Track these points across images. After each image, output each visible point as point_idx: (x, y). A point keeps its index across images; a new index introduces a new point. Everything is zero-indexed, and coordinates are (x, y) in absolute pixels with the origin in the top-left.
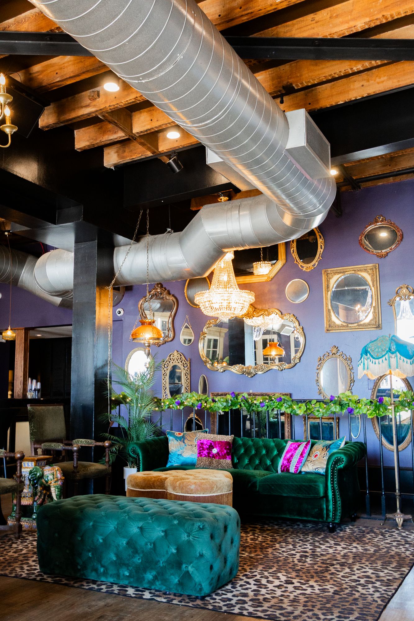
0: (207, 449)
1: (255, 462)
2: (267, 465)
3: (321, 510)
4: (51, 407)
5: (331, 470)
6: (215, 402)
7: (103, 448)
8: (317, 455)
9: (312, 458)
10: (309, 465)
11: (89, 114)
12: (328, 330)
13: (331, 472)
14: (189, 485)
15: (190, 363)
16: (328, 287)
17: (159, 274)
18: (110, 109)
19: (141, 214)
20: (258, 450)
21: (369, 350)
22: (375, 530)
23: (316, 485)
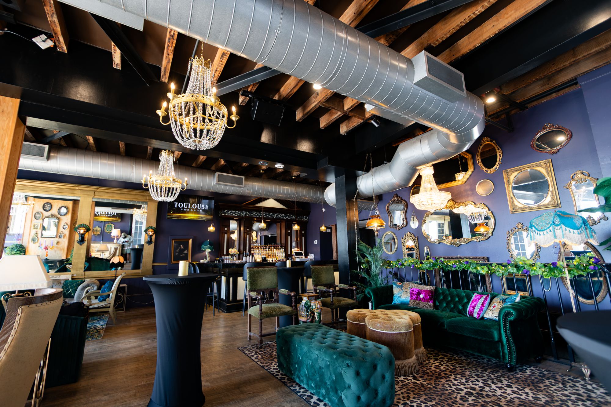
0: (416, 294)
1: (450, 307)
2: (459, 308)
3: (498, 352)
4: (325, 266)
5: (503, 320)
6: (423, 263)
7: (352, 290)
8: (495, 306)
9: (491, 308)
10: (489, 313)
11: (315, 106)
12: (512, 212)
13: (503, 322)
14: (376, 323)
15: (418, 239)
16: (509, 182)
17: (381, 188)
18: (324, 100)
19: (367, 156)
20: (453, 297)
21: (534, 224)
22: (558, 377)
23: (491, 332)
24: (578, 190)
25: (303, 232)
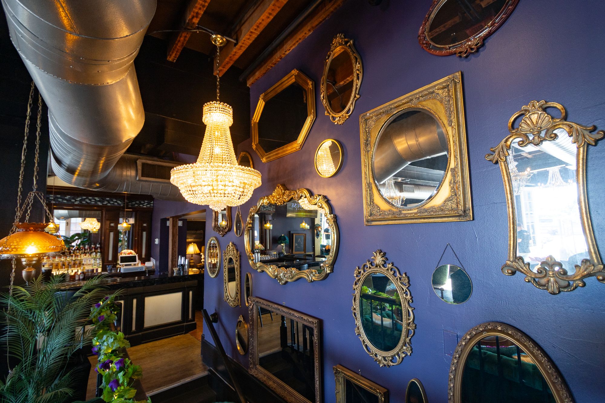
12: (368, 222)
24: (520, 173)
25: (145, 225)
